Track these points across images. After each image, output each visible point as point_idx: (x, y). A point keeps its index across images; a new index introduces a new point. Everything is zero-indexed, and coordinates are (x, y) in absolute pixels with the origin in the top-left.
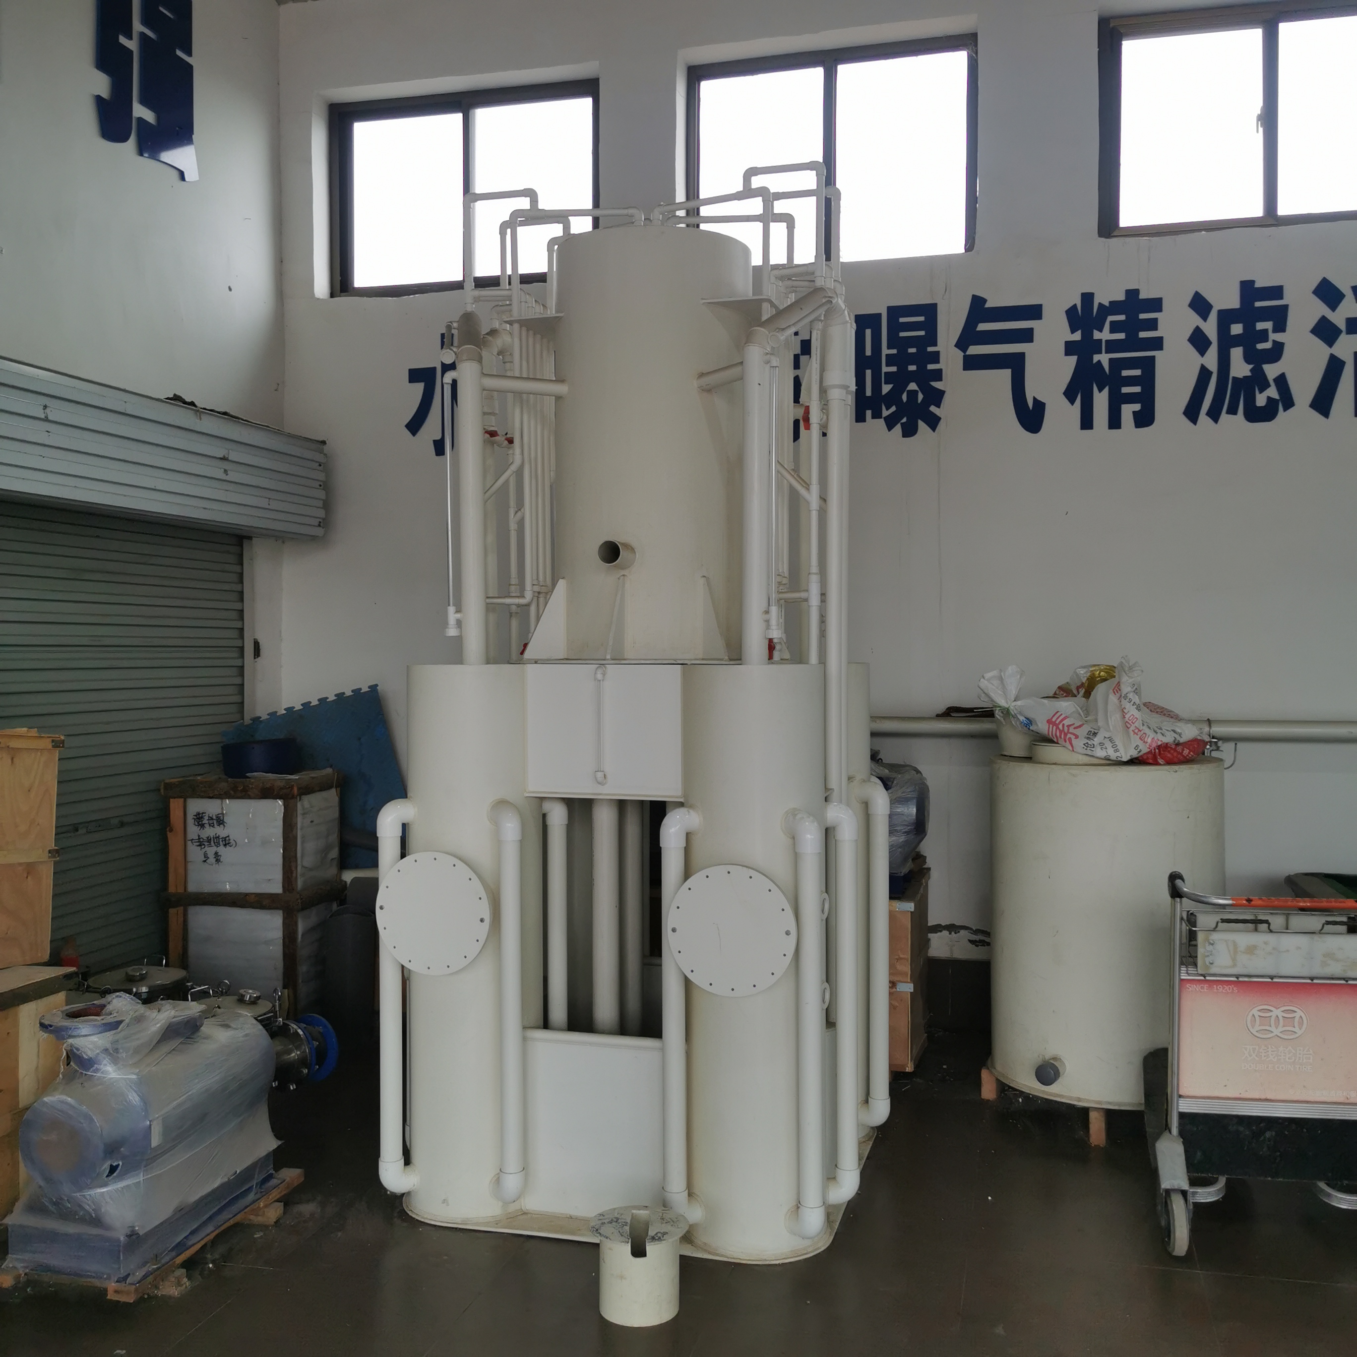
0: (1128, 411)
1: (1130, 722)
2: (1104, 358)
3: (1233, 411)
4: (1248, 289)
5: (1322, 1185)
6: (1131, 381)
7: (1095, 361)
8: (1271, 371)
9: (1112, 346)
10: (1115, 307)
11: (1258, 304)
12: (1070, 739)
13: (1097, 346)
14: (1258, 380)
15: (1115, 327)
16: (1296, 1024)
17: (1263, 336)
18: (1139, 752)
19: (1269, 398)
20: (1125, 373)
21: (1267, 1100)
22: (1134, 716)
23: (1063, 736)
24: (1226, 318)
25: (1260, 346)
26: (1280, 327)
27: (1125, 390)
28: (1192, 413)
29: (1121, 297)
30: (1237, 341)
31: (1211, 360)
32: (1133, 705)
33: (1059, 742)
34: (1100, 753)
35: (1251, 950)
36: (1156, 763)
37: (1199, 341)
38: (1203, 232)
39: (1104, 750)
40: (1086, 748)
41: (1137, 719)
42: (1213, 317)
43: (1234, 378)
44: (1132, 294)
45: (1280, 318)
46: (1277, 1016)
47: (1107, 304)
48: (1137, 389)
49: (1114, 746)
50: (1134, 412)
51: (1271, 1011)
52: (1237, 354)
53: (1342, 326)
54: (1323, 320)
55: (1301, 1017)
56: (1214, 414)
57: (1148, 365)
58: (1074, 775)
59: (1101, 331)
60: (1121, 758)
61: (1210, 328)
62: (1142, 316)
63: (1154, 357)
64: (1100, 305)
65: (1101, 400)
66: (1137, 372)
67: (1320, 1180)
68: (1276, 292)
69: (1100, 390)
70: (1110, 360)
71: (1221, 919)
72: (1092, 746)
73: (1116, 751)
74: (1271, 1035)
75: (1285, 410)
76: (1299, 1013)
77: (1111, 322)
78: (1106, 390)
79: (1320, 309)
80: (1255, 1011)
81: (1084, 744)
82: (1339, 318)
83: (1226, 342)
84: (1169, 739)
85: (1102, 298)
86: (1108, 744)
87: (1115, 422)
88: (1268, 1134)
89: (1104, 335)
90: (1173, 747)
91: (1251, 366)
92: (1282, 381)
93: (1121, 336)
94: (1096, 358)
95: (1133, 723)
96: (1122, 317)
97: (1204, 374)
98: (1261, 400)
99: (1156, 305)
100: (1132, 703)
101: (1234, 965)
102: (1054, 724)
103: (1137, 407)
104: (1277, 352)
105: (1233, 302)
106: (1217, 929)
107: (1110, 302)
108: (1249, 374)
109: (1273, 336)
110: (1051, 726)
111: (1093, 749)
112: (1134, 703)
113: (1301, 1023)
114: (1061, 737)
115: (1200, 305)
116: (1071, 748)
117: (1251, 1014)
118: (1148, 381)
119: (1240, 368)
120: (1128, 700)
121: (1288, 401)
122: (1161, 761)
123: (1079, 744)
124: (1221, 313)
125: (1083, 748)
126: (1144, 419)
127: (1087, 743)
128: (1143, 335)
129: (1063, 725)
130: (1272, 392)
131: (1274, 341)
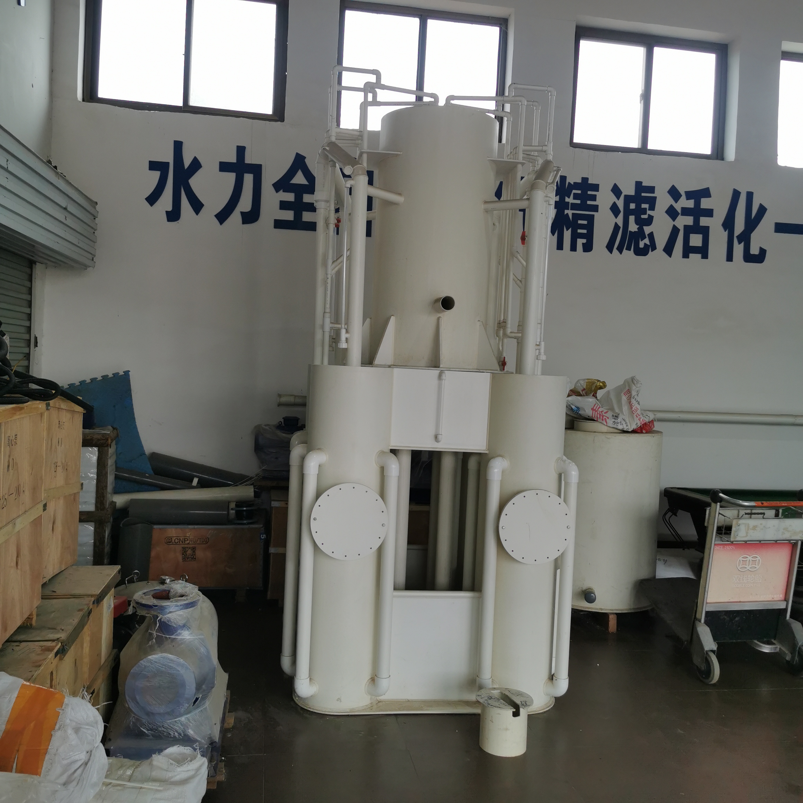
0: (580, 242)
1: (635, 411)
2: (569, 212)
3: (629, 249)
4: (638, 185)
5: (756, 641)
6: (582, 227)
7: (565, 213)
8: (647, 230)
9: (574, 207)
10: (576, 186)
11: (643, 194)
12: (605, 419)
13: (566, 206)
14: (640, 234)
15: (576, 197)
16: (757, 563)
17: (644, 211)
18: (637, 426)
19: (645, 244)
20: (580, 222)
21: (740, 602)
22: (637, 408)
23: (601, 417)
24: (628, 199)
25: (643, 216)
26: (652, 208)
27: (580, 231)
28: (610, 247)
29: (579, 181)
30: (632, 212)
31: (620, 220)
32: (637, 402)
33: (598, 421)
34: (620, 427)
35: (755, 528)
36: (642, 433)
37: (615, 209)
38: (620, 153)
39: (622, 425)
40: (614, 424)
41: (638, 409)
42: (622, 198)
43: (630, 231)
44: (585, 180)
45: (652, 202)
46: (749, 560)
47: (573, 184)
48: (585, 231)
49: (626, 423)
50: (583, 243)
51: (747, 558)
52: (632, 218)
53: (679, 211)
54: (671, 206)
55: (759, 560)
56: (620, 250)
57: (591, 219)
58: (608, 438)
59: (569, 198)
60: (629, 429)
61: (620, 204)
62: (589, 193)
63: (594, 215)
64: (569, 183)
65: (567, 234)
66: (585, 222)
67: (755, 639)
68: (651, 189)
69: (567, 230)
70: (573, 214)
71: (745, 513)
72: (617, 423)
73: (627, 426)
74: (746, 569)
75: (652, 251)
76: (759, 558)
77: (574, 193)
78: (570, 230)
79: (670, 201)
80: (741, 559)
81: (613, 422)
82: (678, 207)
83: (628, 212)
84: (647, 420)
85: (571, 180)
86: (623, 423)
87: (573, 248)
88: (737, 619)
89: (570, 200)
90: (648, 424)
91: (638, 226)
92: (651, 236)
93: (578, 202)
94: (566, 212)
95: (636, 411)
96: (579, 192)
97: (616, 227)
98: (641, 245)
99: (596, 187)
100: (636, 401)
101: (747, 536)
102: (596, 411)
103: (584, 241)
104: (649, 221)
105: (631, 191)
106: (742, 518)
107: (574, 183)
108: (637, 230)
109: (649, 212)
110: (594, 412)
111: (617, 425)
112: (637, 400)
113: (759, 563)
114: (600, 418)
115: (616, 191)
116: (606, 424)
117: (739, 560)
118: (590, 227)
119: (633, 227)
120: (634, 399)
121: (653, 246)
122: (644, 431)
123: (610, 422)
124: (626, 196)
125: (613, 424)
126: (588, 248)
127: (615, 421)
128: (589, 202)
129: (599, 411)
130: (647, 241)
131: (649, 215)
